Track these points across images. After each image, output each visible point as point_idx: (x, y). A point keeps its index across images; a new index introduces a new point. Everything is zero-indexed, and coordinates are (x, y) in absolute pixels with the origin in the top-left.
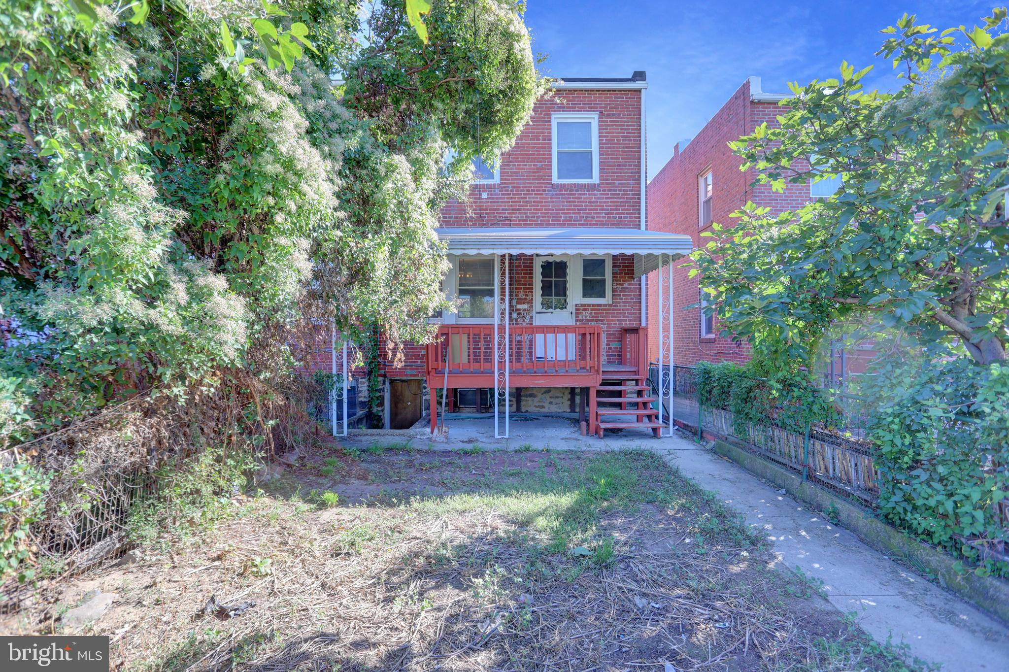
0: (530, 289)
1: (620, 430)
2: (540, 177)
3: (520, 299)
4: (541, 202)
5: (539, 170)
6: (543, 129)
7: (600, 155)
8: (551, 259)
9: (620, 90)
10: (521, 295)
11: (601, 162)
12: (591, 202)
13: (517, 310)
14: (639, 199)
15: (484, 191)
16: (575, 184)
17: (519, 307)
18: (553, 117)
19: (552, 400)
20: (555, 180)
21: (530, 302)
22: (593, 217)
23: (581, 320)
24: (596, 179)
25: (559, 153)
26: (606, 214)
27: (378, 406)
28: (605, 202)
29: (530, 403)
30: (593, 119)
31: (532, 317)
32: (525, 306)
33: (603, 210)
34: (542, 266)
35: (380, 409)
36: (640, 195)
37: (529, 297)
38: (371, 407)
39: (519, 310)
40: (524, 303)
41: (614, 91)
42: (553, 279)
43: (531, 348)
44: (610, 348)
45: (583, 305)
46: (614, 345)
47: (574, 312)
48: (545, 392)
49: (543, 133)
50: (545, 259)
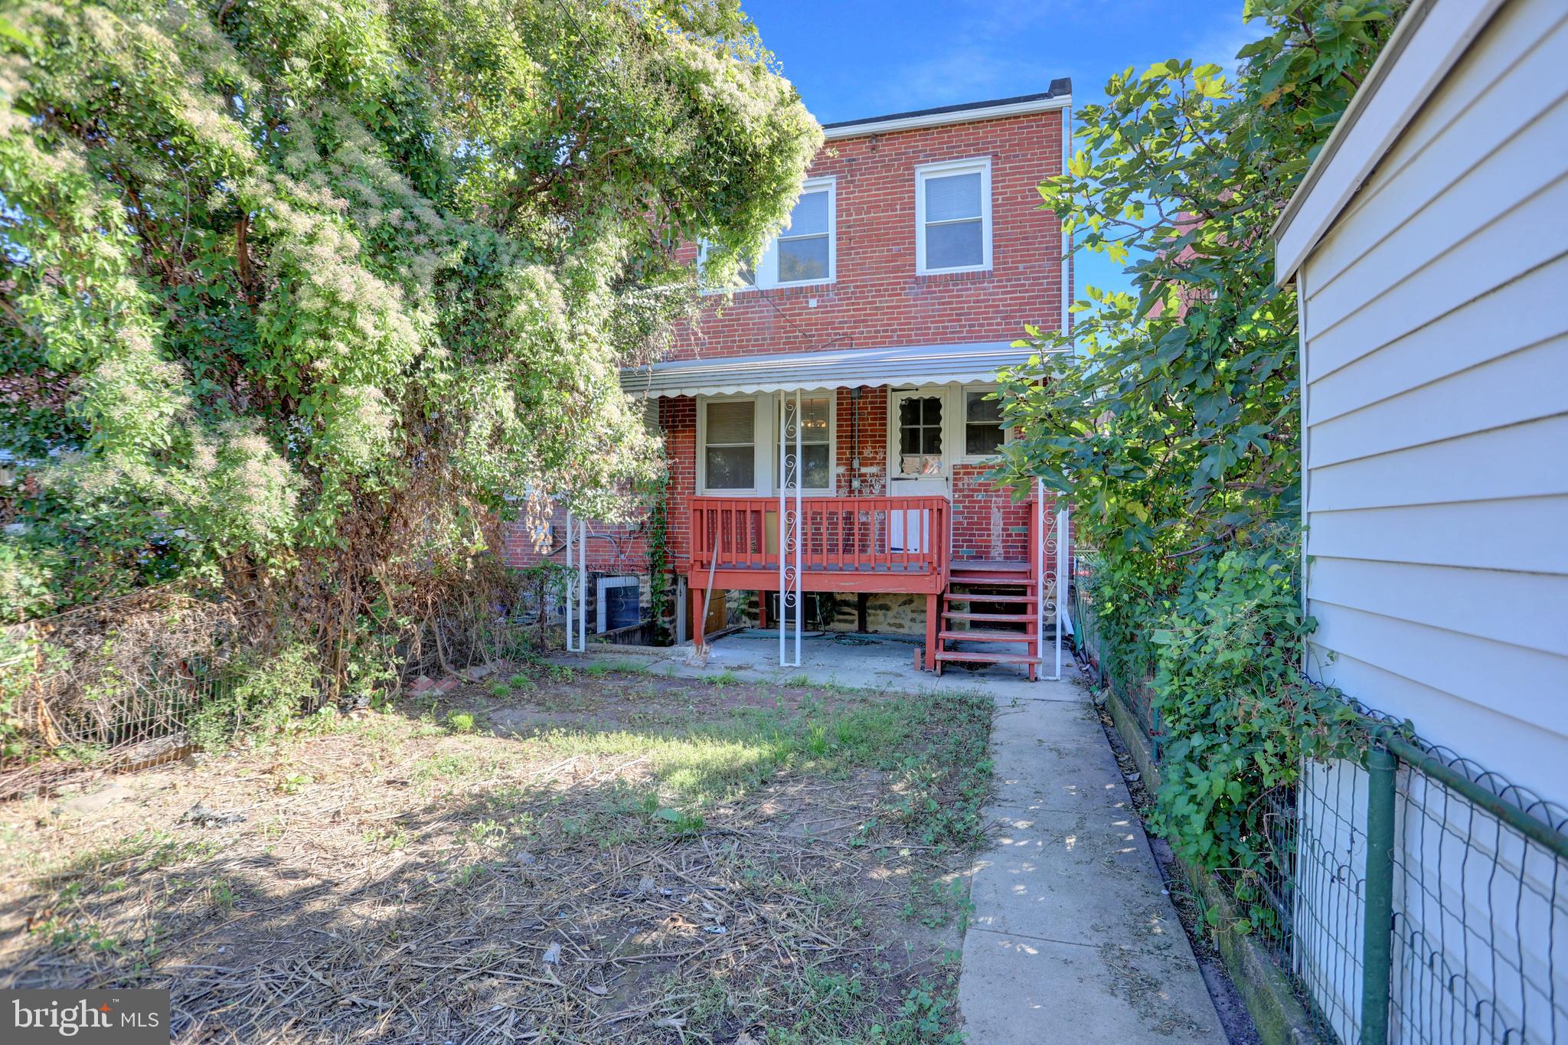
0: (881, 441)
1: (985, 665)
2: (896, 269)
3: (866, 458)
4: (899, 307)
5: (895, 257)
6: (902, 192)
7: (994, 224)
8: (915, 396)
9: (1027, 115)
10: (868, 452)
11: (994, 236)
12: (978, 301)
13: (861, 475)
14: (1060, 289)
15: (813, 297)
16: (952, 275)
17: (864, 470)
18: (918, 173)
19: (915, 615)
20: (922, 269)
21: (883, 463)
22: (981, 325)
23: (961, 491)
24: (987, 264)
25: (928, 227)
26: (1003, 318)
27: (663, 614)
28: (1001, 300)
29: (881, 618)
30: (983, 167)
31: (884, 486)
32: (874, 470)
33: (997, 312)
34: (902, 407)
35: (667, 619)
36: (1060, 283)
37: (880, 456)
38: (653, 616)
39: (864, 475)
40: (872, 465)
41: (1017, 117)
42: (921, 427)
43: (882, 534)
44: (1010, 535)
45: (965, 467)
46: (1014, 530)
47: (951, 477)
48: (904, 603)
49: (900, 199)
50: (905, 395)
